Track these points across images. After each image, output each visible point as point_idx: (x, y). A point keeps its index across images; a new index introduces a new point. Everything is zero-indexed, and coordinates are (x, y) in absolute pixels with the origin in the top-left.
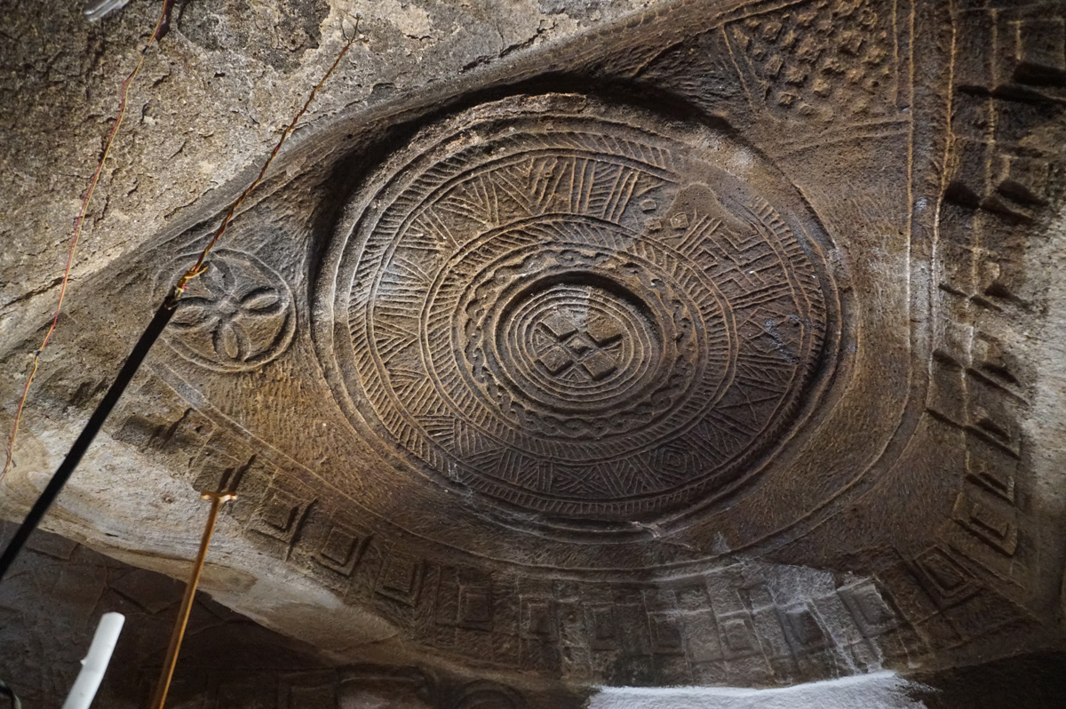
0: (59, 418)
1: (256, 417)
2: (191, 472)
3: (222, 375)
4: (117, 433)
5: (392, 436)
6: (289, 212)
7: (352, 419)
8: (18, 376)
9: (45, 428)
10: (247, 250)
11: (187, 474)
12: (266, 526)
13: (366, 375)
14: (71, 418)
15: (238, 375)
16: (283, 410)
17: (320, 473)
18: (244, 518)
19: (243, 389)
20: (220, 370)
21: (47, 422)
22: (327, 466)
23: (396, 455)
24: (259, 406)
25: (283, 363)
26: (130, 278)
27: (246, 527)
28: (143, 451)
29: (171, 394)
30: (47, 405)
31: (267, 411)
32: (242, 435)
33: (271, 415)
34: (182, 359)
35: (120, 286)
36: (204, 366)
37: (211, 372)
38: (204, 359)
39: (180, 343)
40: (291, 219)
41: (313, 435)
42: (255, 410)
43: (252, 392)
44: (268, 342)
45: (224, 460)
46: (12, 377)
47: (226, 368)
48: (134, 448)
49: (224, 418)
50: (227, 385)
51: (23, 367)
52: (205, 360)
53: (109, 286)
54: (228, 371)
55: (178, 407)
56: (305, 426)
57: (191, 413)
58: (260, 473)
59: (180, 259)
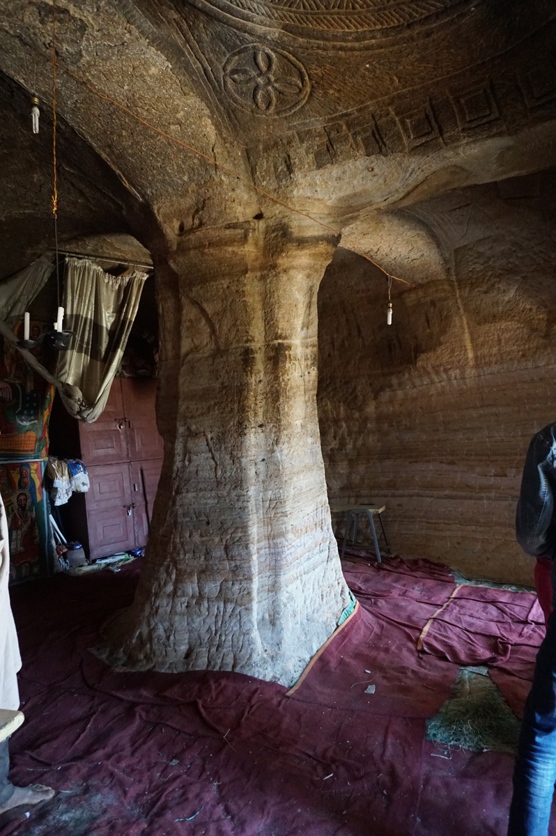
0: (292, 183)
1: (343, 101)
2: (358, 151)
3: (308, 102)
4: (317, 166)
5: (398, 26)
6: (201, 25)
7: (367, 48)
8: (264, 183)
9: (292, 191)
10: (225, 56)
11: (358, 154)
12: (418, 140)
13: (332, 25)
14: (295, 179)
15: (311, 95)
16: (346, 84)
17: (404, 87)
18: (401, 148)
19: (321, 96)
20: (305, 101)
21: (290, 188)
22: (402, 80)
23: (416, 32)
24: (337, 95)
25: (310, 68)
26: (232, 116)
27: (407, 150)
28: (332, 163)
29: (309, 130)
30: (284, 182)
31: (342, 93)
32: (350, 114)
33: (345, 92)
34: (289, 116)
35: (236, 121)
36: (298, 108)
37: (303, 107)
38: (293, 106)
39: (280, 112)
40: (206, 26)
41: (371, 76)
42: (339, 98)
43: (326, 93)
44: (294, 69)
45: (365, 131)
46: (263, 186)
47: (304, 98)
48: (329, 165)
49: (336, 117)
50: (315, 103)
51: (261, 179)
52: (295, 106)
53: (235, 126)
54: (307, 98)
55: (319, 132)
56: (363, 77)
57: (326, 128)
58: (384, 119)
59: (225, 90)
